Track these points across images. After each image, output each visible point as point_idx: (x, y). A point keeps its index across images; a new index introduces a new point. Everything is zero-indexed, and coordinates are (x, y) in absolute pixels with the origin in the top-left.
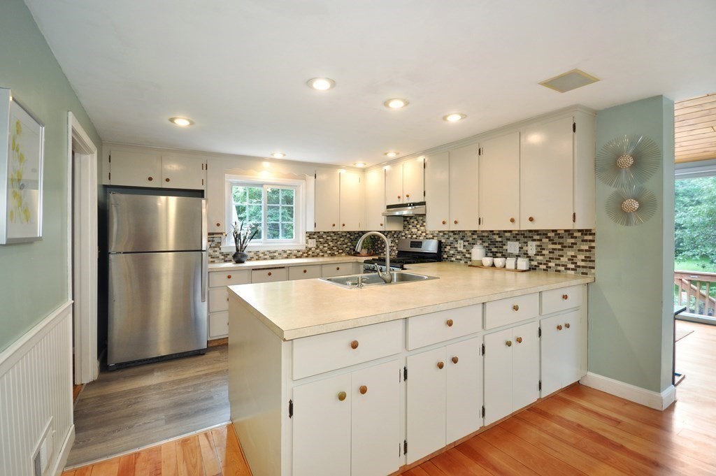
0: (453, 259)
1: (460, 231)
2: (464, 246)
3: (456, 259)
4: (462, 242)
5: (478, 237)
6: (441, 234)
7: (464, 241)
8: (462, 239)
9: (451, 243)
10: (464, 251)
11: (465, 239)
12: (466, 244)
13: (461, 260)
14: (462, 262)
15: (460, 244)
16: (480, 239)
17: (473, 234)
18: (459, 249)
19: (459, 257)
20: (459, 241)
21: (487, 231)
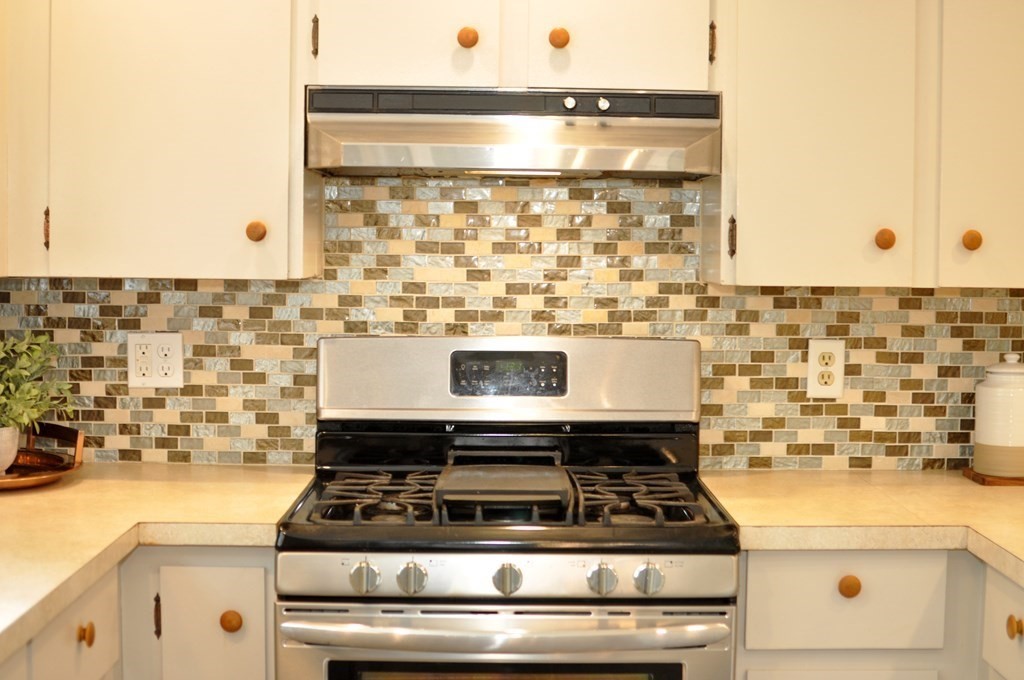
0: (772, 449)
1: (819, 292)
2: (852, 370)
3: (796, 449)
4: (837, 347)
5: (942, 317)
6: (685, 302)
7: (854, 344)
8: (832, 332)
9: (757, 356)
10: (853, 397)
11: (857, 331)
12: (865, 357)
13: (828, 449)
14: (838, 462)
15: (826, 359)
16: (956, 333)
17: (905, 304)
18: (815, 390)
19: (812, 433)
20: (816, 348)
21: (994, 292)
